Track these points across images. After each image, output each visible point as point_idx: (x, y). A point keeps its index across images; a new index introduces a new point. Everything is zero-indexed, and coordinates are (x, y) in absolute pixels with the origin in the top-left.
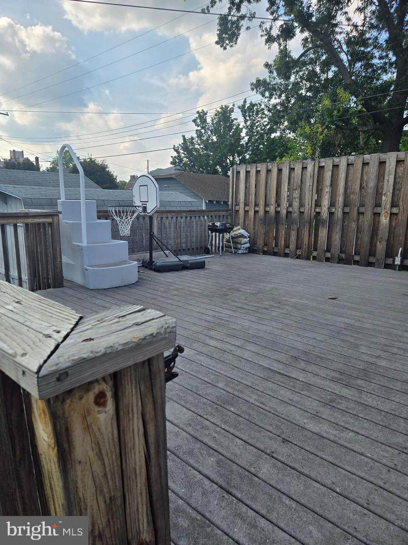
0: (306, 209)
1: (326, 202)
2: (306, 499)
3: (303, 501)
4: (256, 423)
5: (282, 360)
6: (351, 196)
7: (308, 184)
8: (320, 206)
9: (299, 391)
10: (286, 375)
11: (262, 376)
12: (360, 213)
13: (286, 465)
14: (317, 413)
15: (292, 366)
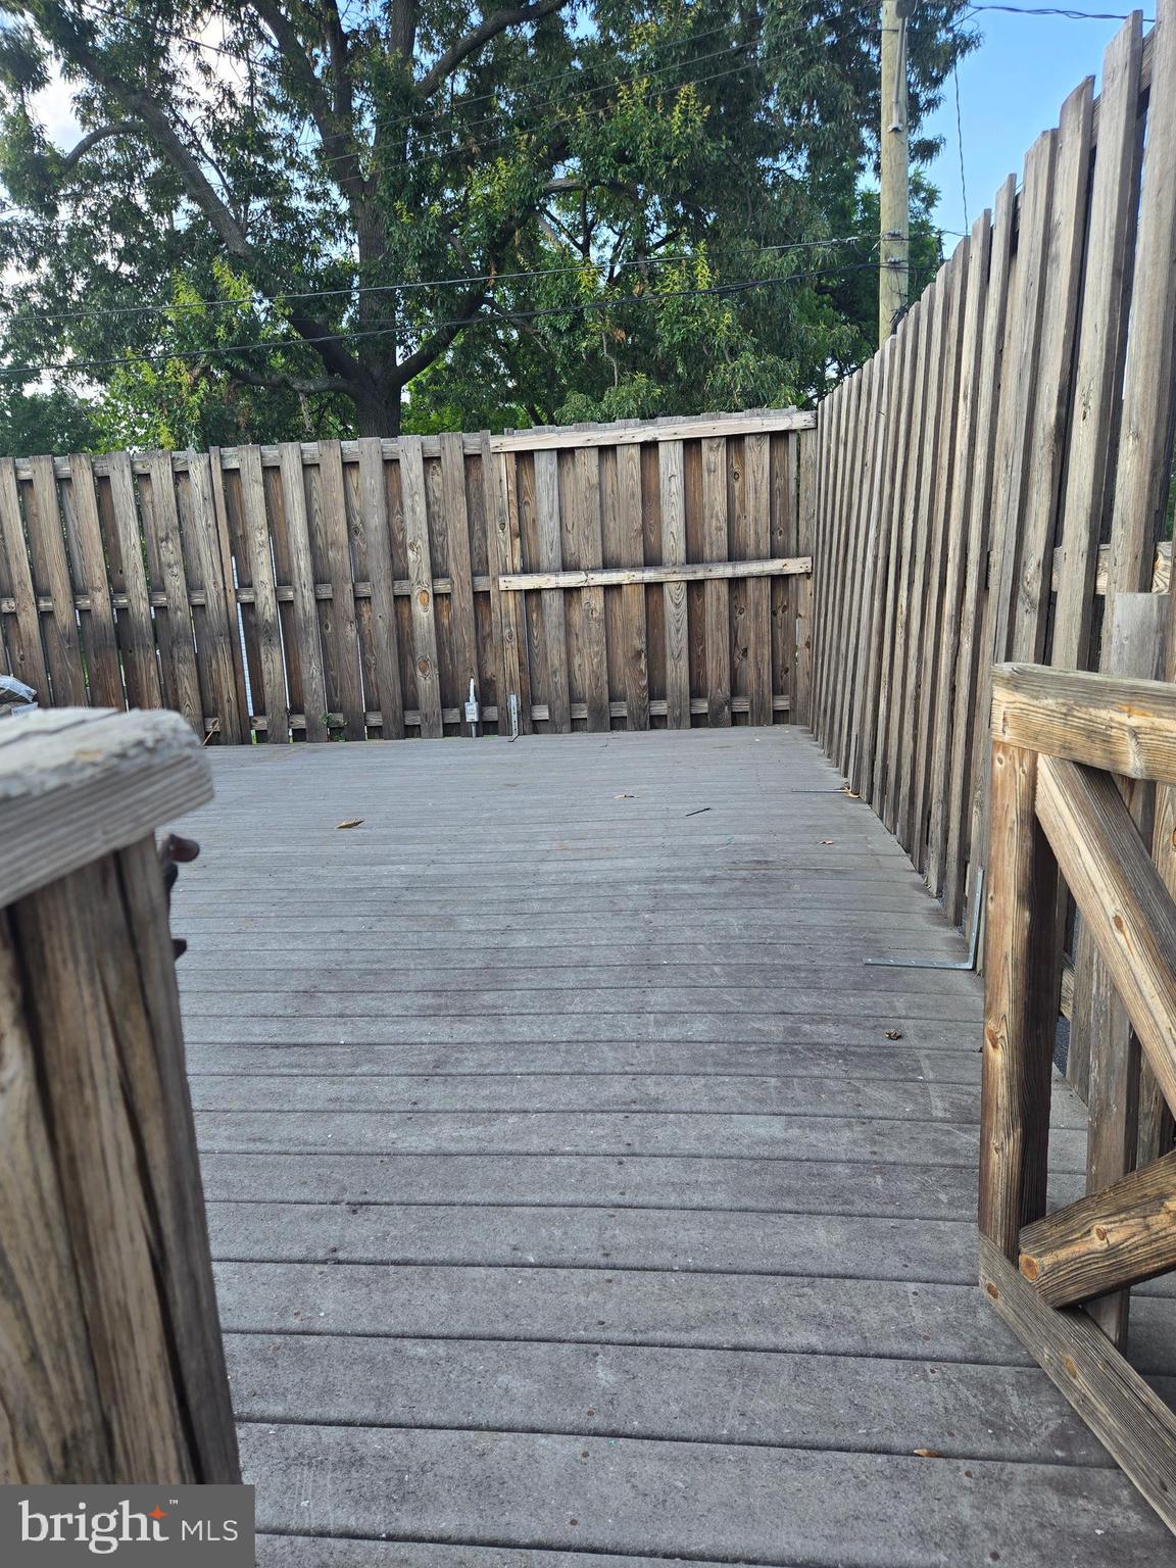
0: (211, 596)
1: (264, 573)
2: (464, 1318)
3: (458, 1329)
4: (257, 1198)
5: (270, 1010)
6: (330, 553)
7: (201, 523)
8: (250, 586)
9: (349, 1071)
10: (295, 1045)
11: (227, 1069)
12: (361, 598)
13: (382, 1263)
14: (415, 1103)
15: (306, 1016)
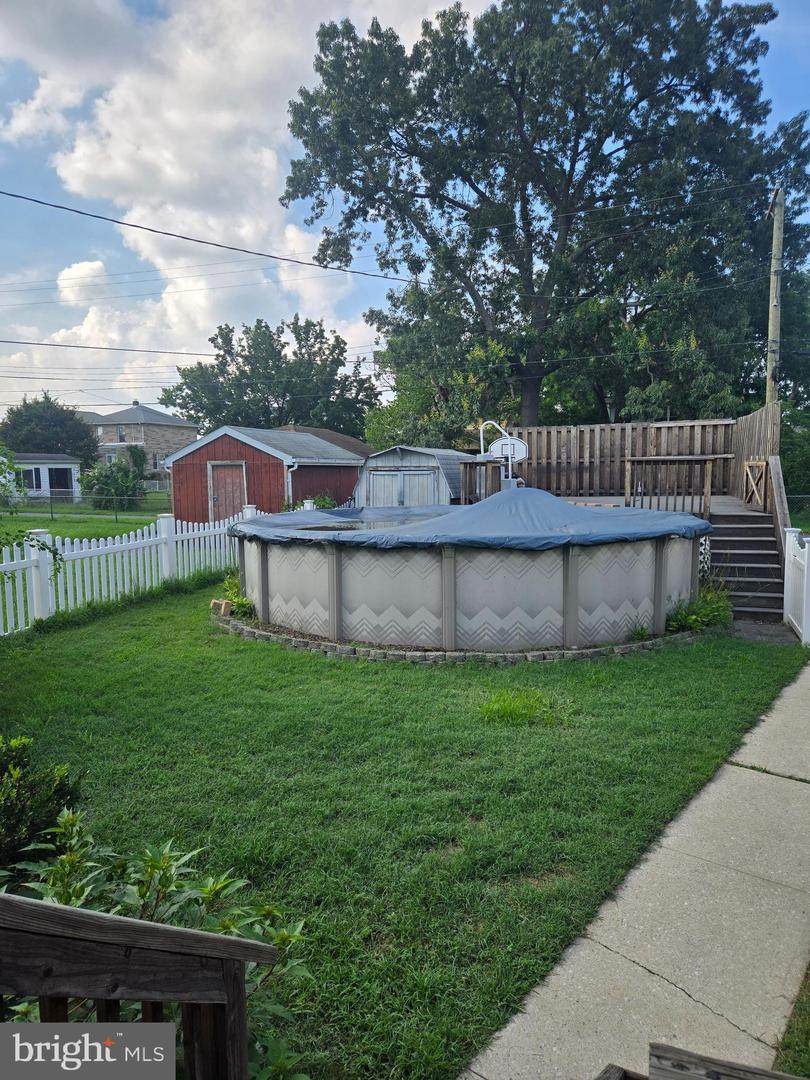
0: (572, 460)
1: (587, 455)
6: (605, 450)
7: (572, 443)
8: (583, 458)
12: (611, 461)
